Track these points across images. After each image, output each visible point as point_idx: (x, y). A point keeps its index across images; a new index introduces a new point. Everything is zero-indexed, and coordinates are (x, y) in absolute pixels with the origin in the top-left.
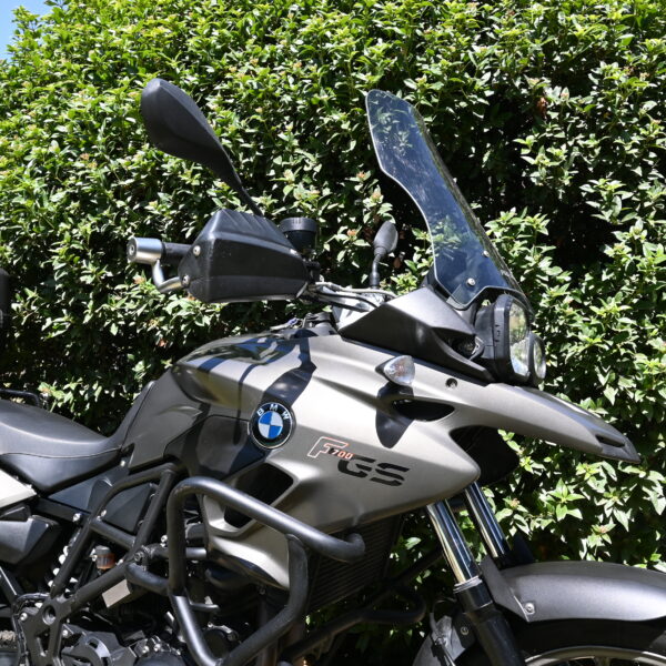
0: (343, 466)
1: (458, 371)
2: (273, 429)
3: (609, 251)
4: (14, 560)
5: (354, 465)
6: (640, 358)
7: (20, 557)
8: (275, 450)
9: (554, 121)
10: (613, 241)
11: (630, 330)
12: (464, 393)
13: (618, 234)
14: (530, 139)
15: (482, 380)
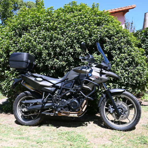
0: (97, 79)
1: (106, 70)
2: (90, 75)
3: (113, 59)
4: (51, 92)
5: (98, 79)
6: (116, 71)
7: (52, 92)
8: (90, 77)
9: (108, 43)
10: (113, 58)
11: (115, 68)
12: (107, 72)
13: (114, 57)
14: (105, 45)
15: (108, 71)
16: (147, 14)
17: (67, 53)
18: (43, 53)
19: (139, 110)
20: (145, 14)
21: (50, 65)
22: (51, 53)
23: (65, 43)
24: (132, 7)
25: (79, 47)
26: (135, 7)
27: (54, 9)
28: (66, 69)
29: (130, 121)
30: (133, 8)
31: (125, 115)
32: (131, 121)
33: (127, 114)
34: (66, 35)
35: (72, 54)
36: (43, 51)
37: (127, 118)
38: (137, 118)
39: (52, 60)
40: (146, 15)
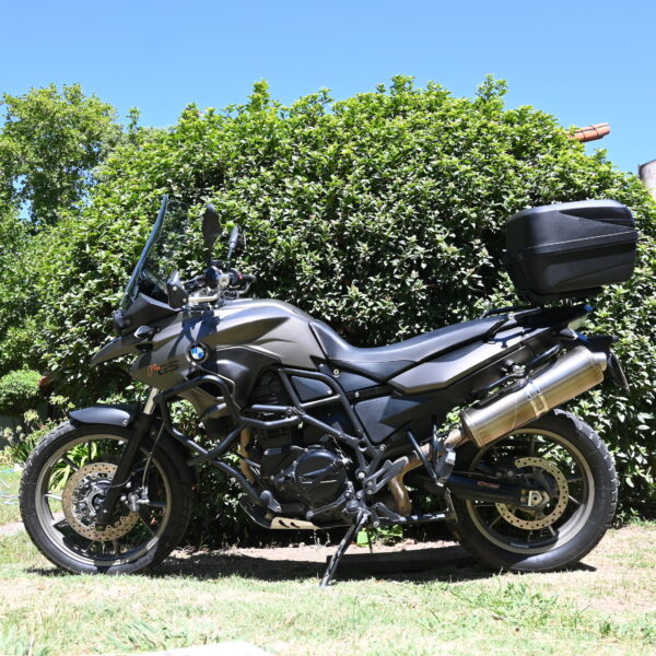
16: (647, 167)
17: (401, 265)
18: (300, 262)
20: (641, 168)
21: (328, 313)
22: (334, 265)
23: (390, 221)
24: (593, 133)
25: (448, 241)
26: (608, 133)
27: (330, 100)
28: (400, 332)
30: (599, 137)
34: (394, 191)
35: (424, 266)
36: (298, 256)
39: (337, 296)
40: (644, 170)
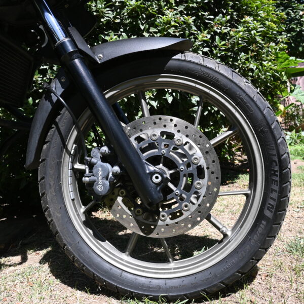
19: (279, 156)
29: (225, 236)
31: (193, 199)
32: (229, 233)
33: (203, 192)
37: (208, 218)
38: (268, 213)
